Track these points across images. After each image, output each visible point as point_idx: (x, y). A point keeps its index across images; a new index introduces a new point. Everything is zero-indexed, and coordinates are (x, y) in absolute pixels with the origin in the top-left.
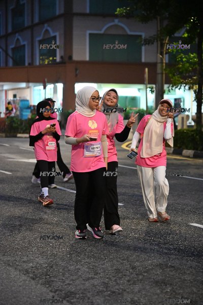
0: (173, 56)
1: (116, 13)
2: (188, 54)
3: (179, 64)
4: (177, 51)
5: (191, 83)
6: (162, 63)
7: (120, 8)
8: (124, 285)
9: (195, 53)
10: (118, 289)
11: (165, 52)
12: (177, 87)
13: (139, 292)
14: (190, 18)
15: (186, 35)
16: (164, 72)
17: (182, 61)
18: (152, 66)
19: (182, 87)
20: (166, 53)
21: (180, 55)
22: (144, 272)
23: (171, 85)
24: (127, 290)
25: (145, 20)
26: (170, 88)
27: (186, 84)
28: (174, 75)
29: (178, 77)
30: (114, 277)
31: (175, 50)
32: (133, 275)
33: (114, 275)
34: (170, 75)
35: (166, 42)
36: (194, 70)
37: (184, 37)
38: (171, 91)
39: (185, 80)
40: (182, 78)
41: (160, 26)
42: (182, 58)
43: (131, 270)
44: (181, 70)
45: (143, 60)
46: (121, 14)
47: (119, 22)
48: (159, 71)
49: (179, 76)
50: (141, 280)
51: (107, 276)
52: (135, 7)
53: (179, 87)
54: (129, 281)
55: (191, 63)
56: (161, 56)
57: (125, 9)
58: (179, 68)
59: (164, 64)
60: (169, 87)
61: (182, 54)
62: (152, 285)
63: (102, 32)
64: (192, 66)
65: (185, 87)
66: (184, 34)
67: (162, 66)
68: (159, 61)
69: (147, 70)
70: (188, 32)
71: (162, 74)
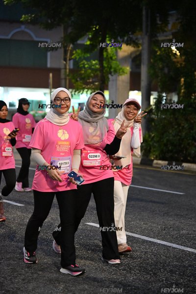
0: (76, 63)
1: (21, 20)
2: (90, 61)
3: (81, 70)
4: (80, 58)
5: (93, 89)
6: (65, 68)
7: (25, 15)
8: (18, 284)
9: (97, 60)
10: (12, 288)
11: (68, 59)
12: (80, 92)
13: (33, 291)
14: (92, 27)
15: (88, 43)
16: (68, 78)
17: (85, 68)
18: (56, 71)
19: (85, 92)
20: (70, 60)
21: (82, 61)
22: (39, 271)
23: (74, 90)
24: (21, 289)
25: (49, 27)
26: (73, 93)
27: (88, 89)
28: (77, 81)
29: (81, 83)
30: (10, 276)
31: (78, 57)
32: (28, 274)
33: (9, 274)
34: (73, 81)
35: (70, 48)
36: (95, 76)
37: (87, 45)
38: (74, 96)
39: (87, 85)
40: (84, 84)
41: (64, 33)
42: (84, 64)
43: (26, 269)
44: (83, 76)
45: (49, 65)
46: (27, 20)
47: (25, 28)
48: (63, 76)
49: (81, 81)
50: (36, 279)
51: (3, 276)
52: (40, 14)
53: (81, 92)
54: (23, 280)
55: (93, 70)
56: (65, 62)
57: (30, 16)
58: (81, 74)
59: (68, 71)
60: (71, 92)
61: (84, 61)
62: (46, 283)
63: (9, 37)
64: (94, 72)
65: (87, 92)
66: (86, 42)
67: (66, 72)
68: (62, 66)
69: (51, 75)
70: (90, 40)
71: (65, 79)
